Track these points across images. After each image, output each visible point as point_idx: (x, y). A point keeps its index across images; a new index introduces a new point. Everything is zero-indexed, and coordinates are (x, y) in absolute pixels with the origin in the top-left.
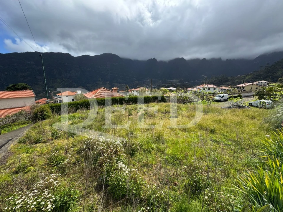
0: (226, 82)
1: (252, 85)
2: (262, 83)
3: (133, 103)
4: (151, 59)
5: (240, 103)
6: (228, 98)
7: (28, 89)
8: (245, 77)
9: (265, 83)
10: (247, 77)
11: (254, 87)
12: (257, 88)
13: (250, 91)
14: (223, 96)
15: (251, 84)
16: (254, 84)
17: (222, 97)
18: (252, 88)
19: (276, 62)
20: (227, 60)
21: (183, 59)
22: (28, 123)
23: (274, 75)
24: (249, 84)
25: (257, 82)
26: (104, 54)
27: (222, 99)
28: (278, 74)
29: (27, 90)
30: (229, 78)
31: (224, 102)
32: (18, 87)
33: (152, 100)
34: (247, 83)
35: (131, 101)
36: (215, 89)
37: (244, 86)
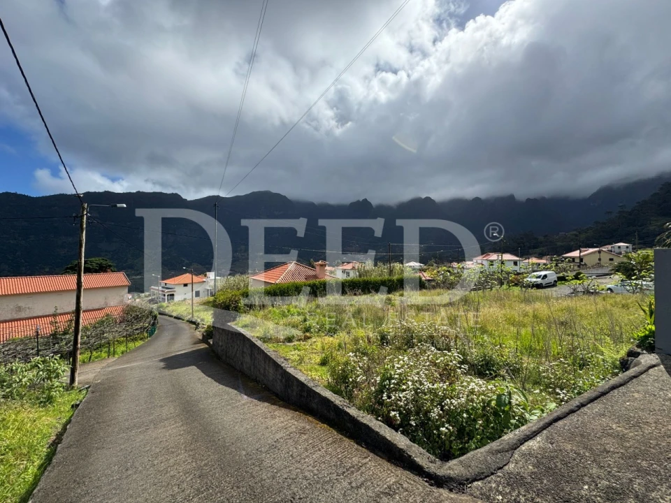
0: (535, 247)
1: (599, 252)
2: (619, 247)
3: (362, 291)
4: (358, 201)
5: (589, 285)
6: (556, 279)
7: (108, 270)
8: (576, 235)
9: (627, 247)
10: (583, 236)
11: (605, 258)
12: (611, 260)
13: (599, 265)
14: (545, 276)
15: (595, 252)
16: (604, 250)
17: (543, 278)
18: (600, 259)
19: (639, 203)
20: (528, 200)
21: (428, 199)
22: (141, 339)
23: (643, 229)
24: (591, 250)
25: (609, 247)
26: (253, 193)
27: (544, 282)
28: (652, 228)
29: (107, 272)
30: (541, 238)
31: (549, 289)
32: (91, 267)
33: (397, 285)
34: (586, 247)
35: (359, 289)
36: (515, 263)
37: (582, 254)
